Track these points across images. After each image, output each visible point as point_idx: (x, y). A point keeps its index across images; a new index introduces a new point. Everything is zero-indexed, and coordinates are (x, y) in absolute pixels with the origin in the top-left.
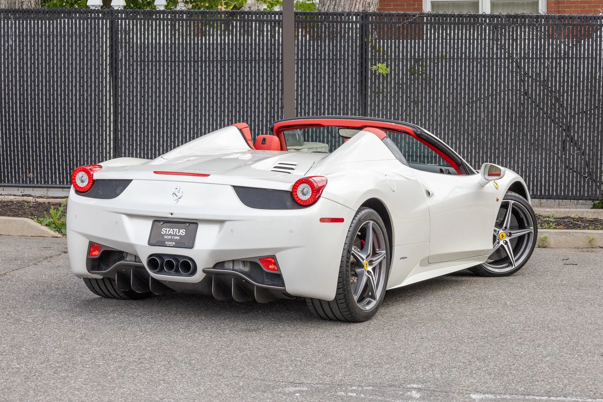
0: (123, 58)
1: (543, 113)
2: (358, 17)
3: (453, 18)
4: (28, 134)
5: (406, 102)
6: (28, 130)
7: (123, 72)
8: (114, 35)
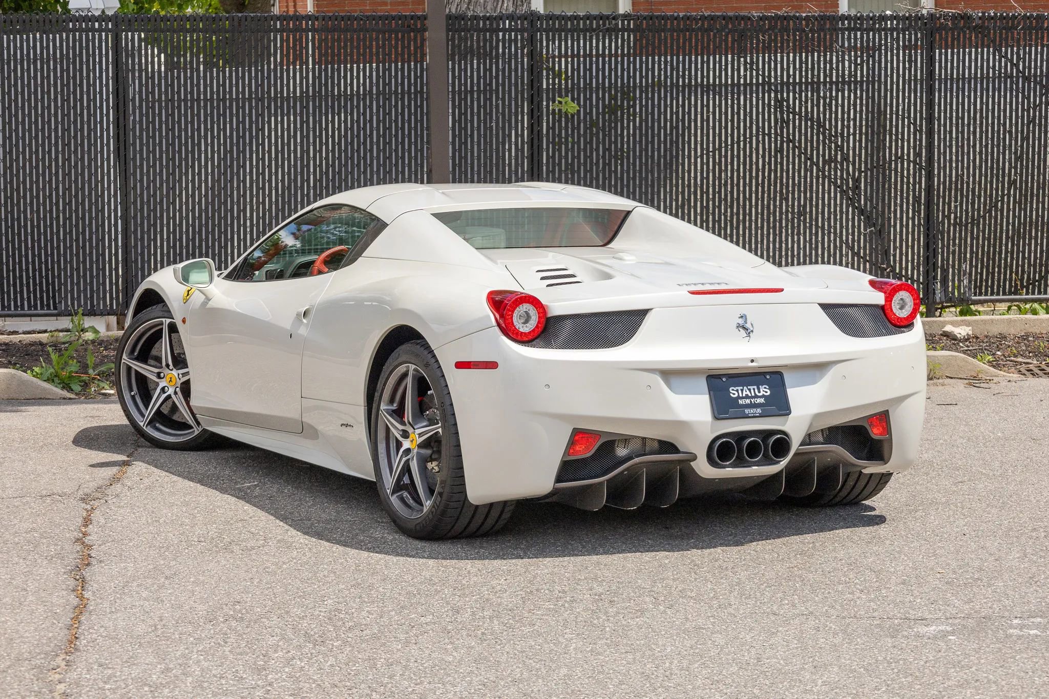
0: (137, 96)
2: (526, 22)
3: (675, 22)
5: (604, 157)
7: (138, 119)
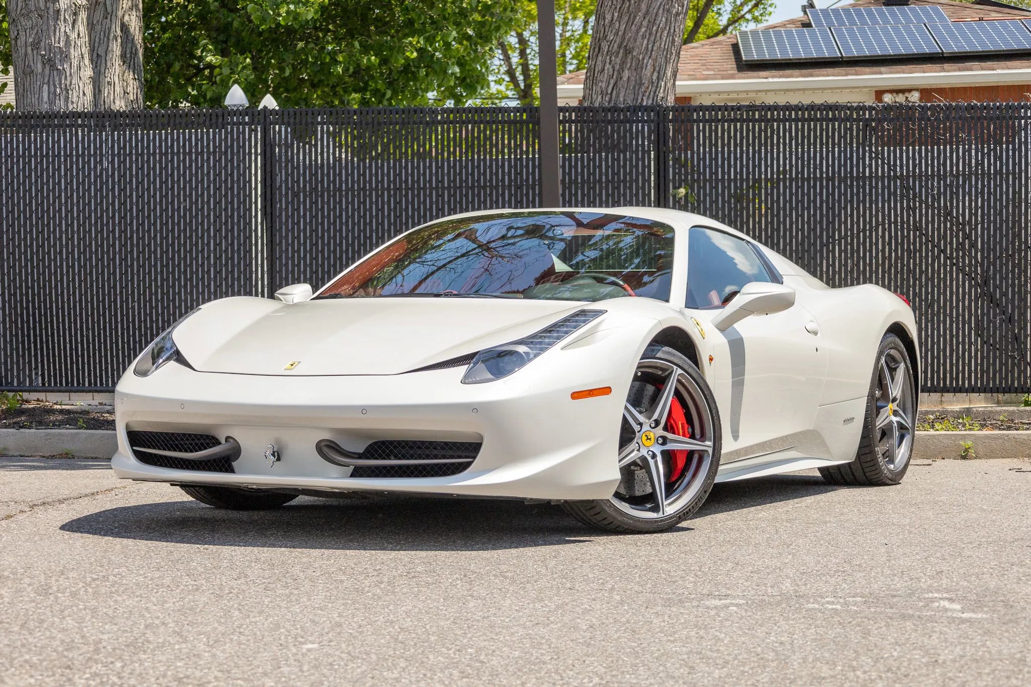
0: (283, 185)
1: (946, 258)
2: (652, 114)
3: (800, 113)
4: (133, 308)
6: (133, 301)
7: (284, 207)
8: (268, 148)
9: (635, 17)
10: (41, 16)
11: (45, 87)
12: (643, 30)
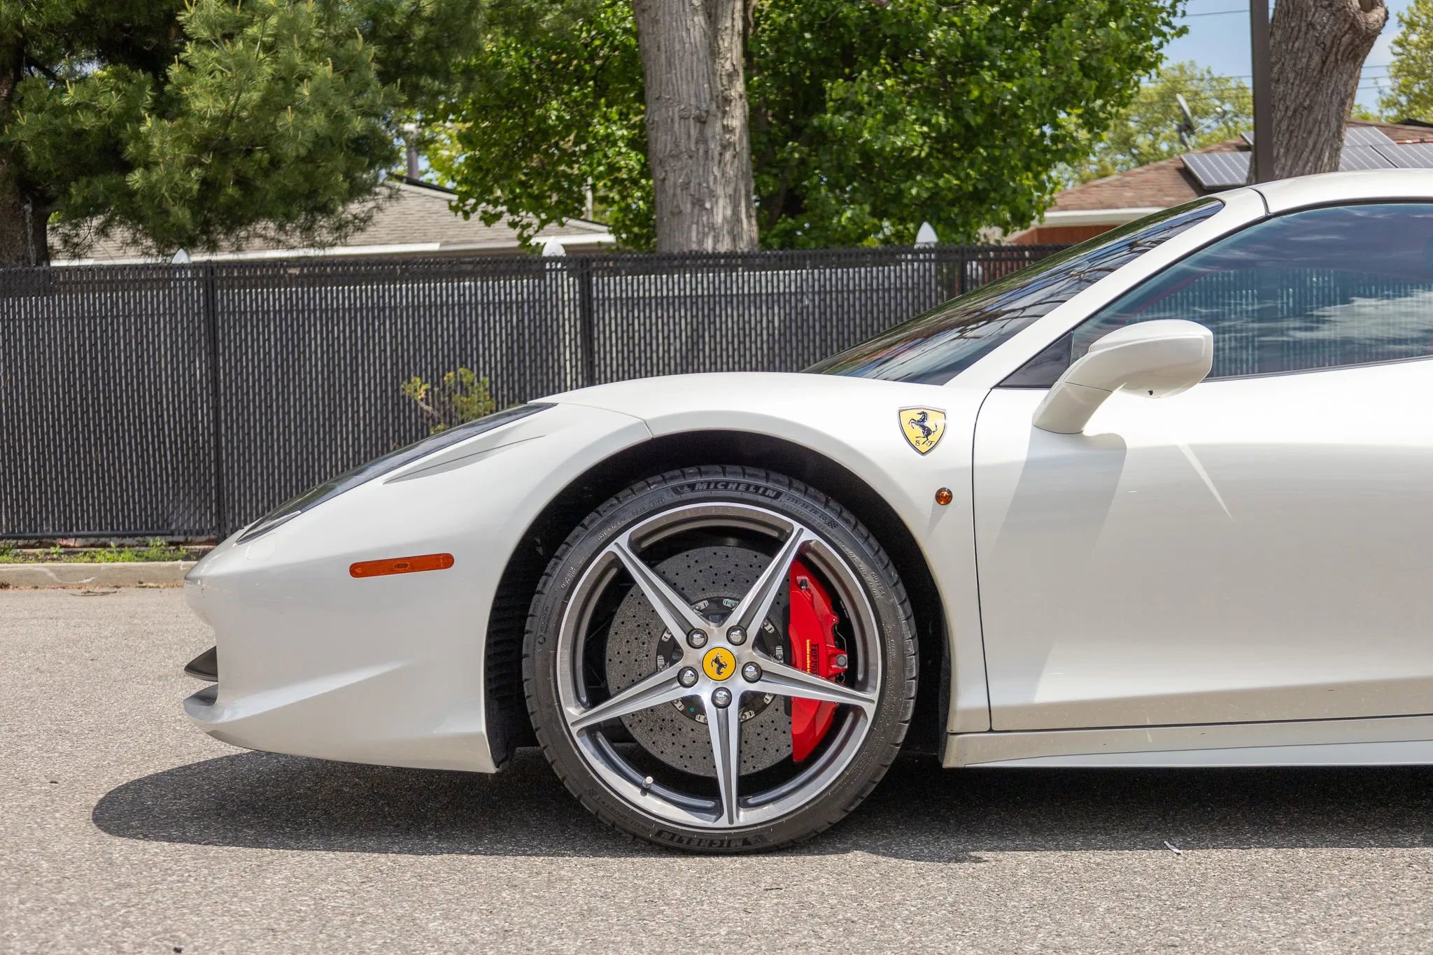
9: (1302, 153)
10: (691, 157)
11: (694, 227)
12: (1310, 164)
